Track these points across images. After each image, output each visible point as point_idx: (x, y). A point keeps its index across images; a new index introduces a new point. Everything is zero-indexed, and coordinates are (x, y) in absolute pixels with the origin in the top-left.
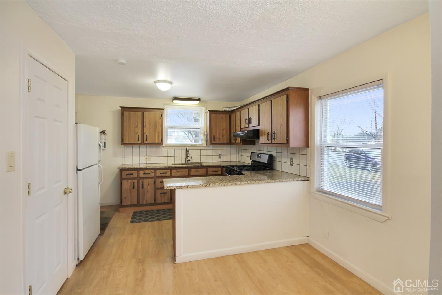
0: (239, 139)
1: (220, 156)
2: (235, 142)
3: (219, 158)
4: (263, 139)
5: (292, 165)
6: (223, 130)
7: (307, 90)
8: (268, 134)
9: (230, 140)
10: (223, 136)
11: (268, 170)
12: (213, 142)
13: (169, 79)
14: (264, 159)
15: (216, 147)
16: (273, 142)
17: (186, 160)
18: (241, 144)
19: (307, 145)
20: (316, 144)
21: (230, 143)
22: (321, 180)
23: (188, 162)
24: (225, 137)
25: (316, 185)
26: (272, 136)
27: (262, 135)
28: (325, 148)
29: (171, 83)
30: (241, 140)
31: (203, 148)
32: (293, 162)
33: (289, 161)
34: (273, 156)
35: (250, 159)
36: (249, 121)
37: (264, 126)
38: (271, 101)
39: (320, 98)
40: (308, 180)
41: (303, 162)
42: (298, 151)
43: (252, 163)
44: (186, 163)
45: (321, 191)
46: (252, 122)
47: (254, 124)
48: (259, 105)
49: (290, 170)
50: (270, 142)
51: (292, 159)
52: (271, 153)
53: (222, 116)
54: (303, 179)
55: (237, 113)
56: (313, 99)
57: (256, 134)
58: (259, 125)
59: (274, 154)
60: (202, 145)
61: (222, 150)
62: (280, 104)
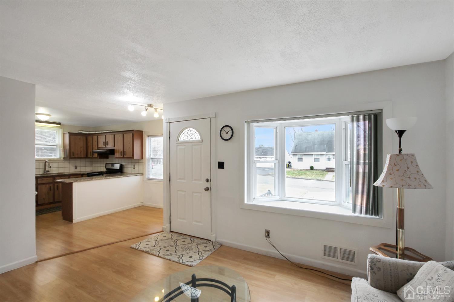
0: (96, 155)
1: (76, 167)
2: (91, 156)
3: (75, 169)
4: (117, 155)
5: (134, 169)
6: (81, 148)
7: (142, 131)
8: (121, 152)
9: (87, 155)
10: (81, 152)
11: (119, 173)
12: (72, 156)
13: (48, 113)
14: (117, 166)
15: (73, 161)
16: (124, 156)
17: (45, 171)
18: (99, 158)
19: (142, 158)
20: (146, 157)
21: (86, 157)
22: (149, 174)
23: (47, 173)
24: (82, 152)
25: (146, 177)
26: (123, 153)
27: (117, 153)
28: (150, 159)
29: (49, 115)
30: (98, 155)
31: (61, 161)
32: (135, 167)
33: (133, 167)
34: (123, 164)
35: (105, 168)
36: (106, 143)
37: (118, 147)
38: (123, 135)
39: (148, 136)
40: (143, 175)
41: (140, 167)
42: (138, 161)
43: (107, 170)
44: (45, 174)
45: (149, 179)
46: (109, 144)
47: (110, 146)
48: (114, 135)
49: (133, 171)
50: (122, 156)
51: (135, 166)
52: (121, 163)
53: (80, 137)
54: (140, 174)
55: (95, 136)
56: (145, 136)
57: (112, 152)
58: (114, 146)
59: (123, 163)
60: (59, 159)
61: (78, 163)
62: (128, 137)
